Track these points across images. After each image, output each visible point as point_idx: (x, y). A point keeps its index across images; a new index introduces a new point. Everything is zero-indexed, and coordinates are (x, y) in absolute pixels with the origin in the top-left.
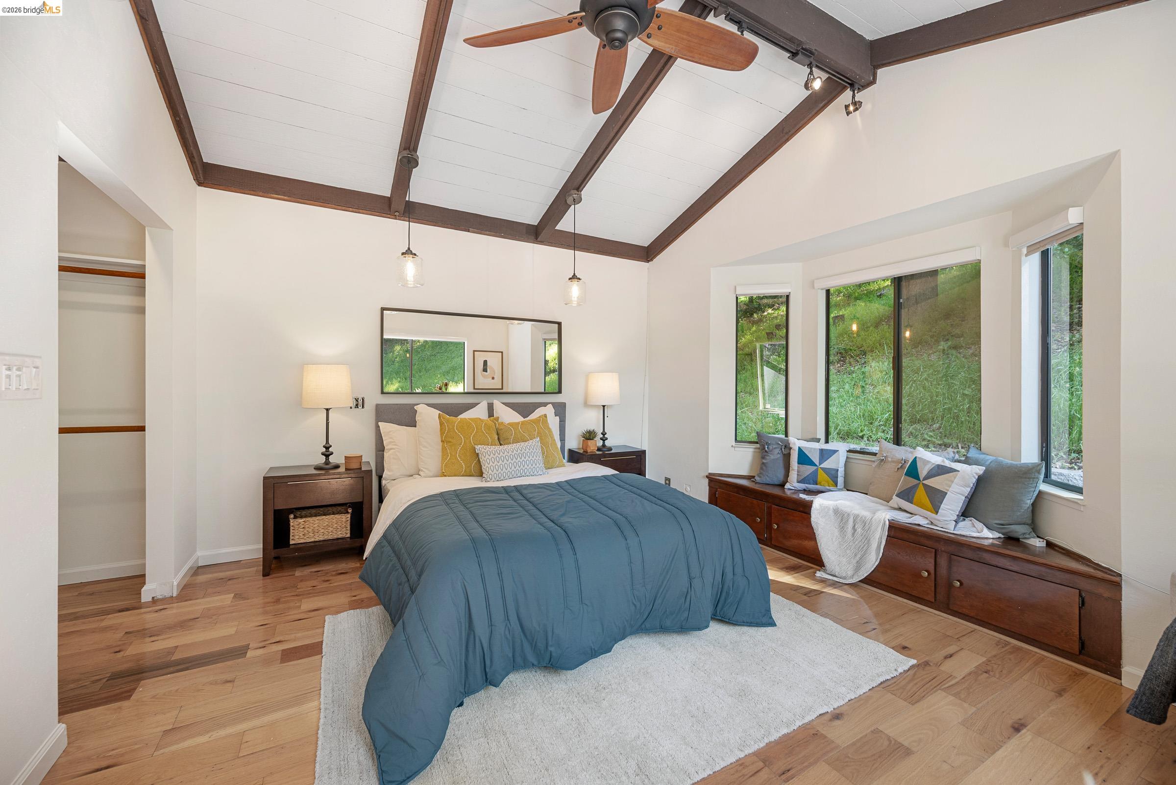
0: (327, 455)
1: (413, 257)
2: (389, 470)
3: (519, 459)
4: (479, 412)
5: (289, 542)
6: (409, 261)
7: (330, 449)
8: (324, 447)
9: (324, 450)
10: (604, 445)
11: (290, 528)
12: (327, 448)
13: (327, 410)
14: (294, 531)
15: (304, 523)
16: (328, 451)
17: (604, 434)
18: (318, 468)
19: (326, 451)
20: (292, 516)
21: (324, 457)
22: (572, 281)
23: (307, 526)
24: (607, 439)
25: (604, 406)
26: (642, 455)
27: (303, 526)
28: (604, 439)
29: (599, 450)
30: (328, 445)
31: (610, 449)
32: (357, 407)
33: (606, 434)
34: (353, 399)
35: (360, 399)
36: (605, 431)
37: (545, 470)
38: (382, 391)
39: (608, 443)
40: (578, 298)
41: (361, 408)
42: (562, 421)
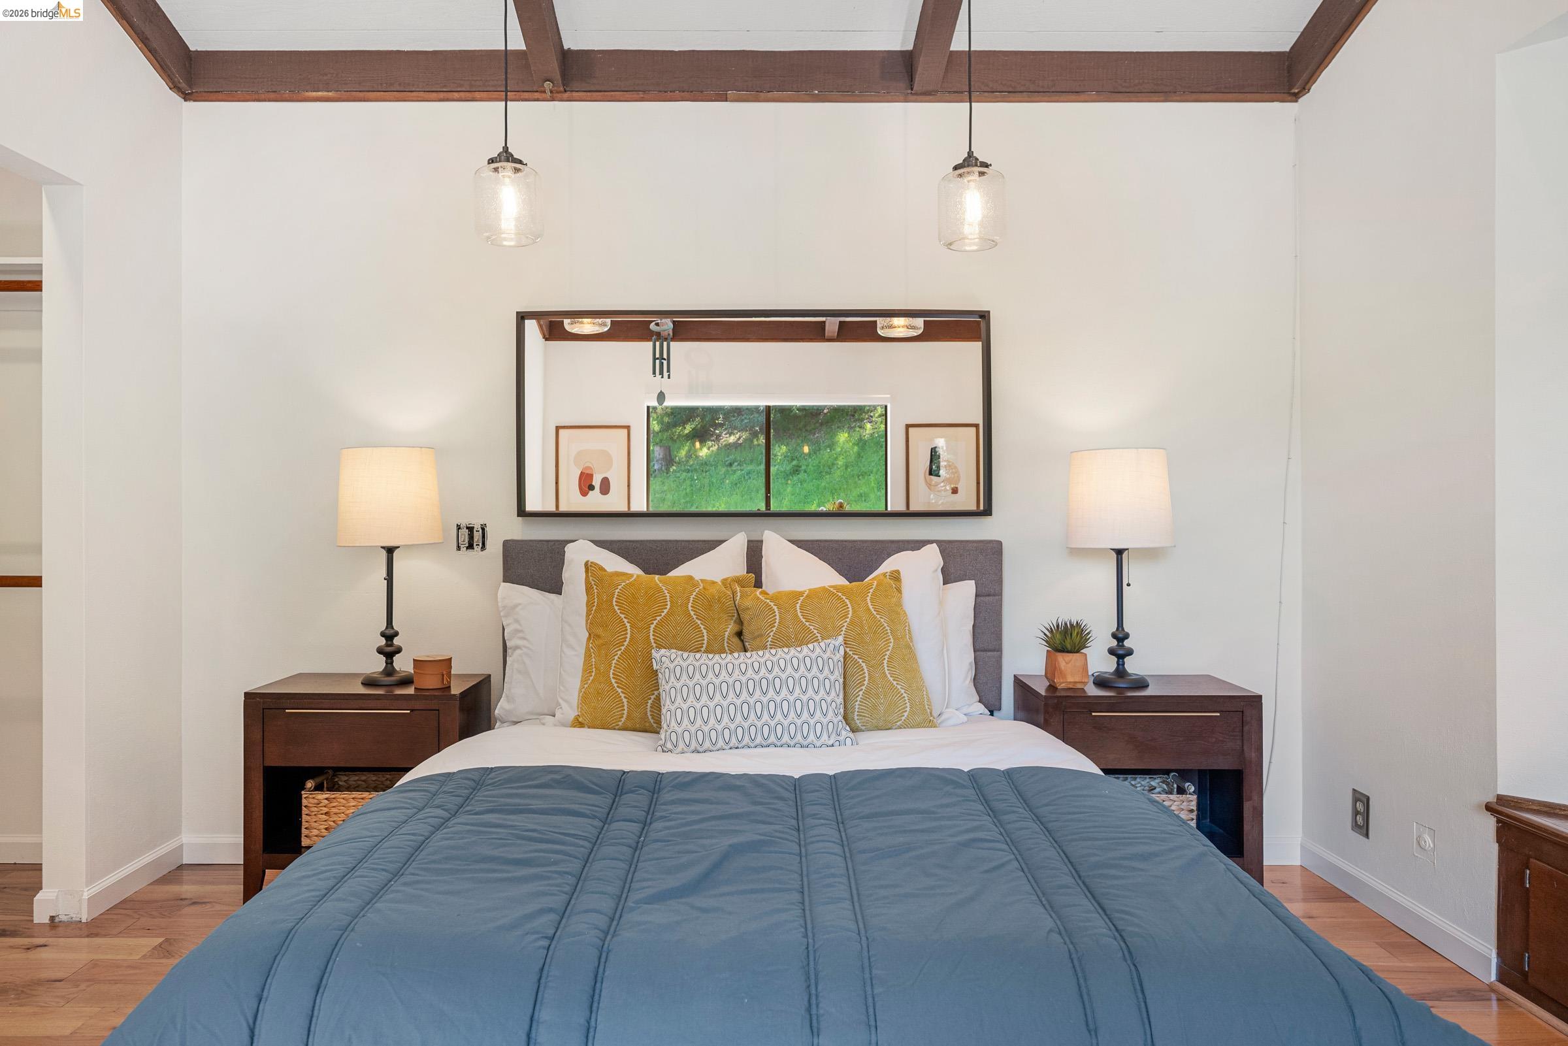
0: (389, 652)
1: (516, 170)
2: (509, 700)
5: (300, 842)
6: (507, 180)
7: (396, 641)
8: (383, 635)
9: (383, 641)
10: (1120, 672)
11: (301, 810)
12: (389, 635)
13: (390, 551)
14: (308, 818)
15: (326, 802)
16: (392, 645)
17: (1120, 636)
18: (369, 682)
19: (387, 645)
20: (310, 784)
21: (383, 659)
22: (963, 174)
23: (334, 810)
24: (1130, 652)
25: (1119, 552)
26: (1248, 713)
27: (325, 810)
28: (1120, 653)
29: (1101, 682)
30: (392, 631)
31: (1142, 684)
32: (470, 546)
33: (1127, 636)
34: (459, 527)
35: (477, 527)
36: (1123, 629)
37: (845, 733)
38: (522, 512)
39: (1133, 666)
40: (982, 224)
41: (477, 549)
42: (989, 595)
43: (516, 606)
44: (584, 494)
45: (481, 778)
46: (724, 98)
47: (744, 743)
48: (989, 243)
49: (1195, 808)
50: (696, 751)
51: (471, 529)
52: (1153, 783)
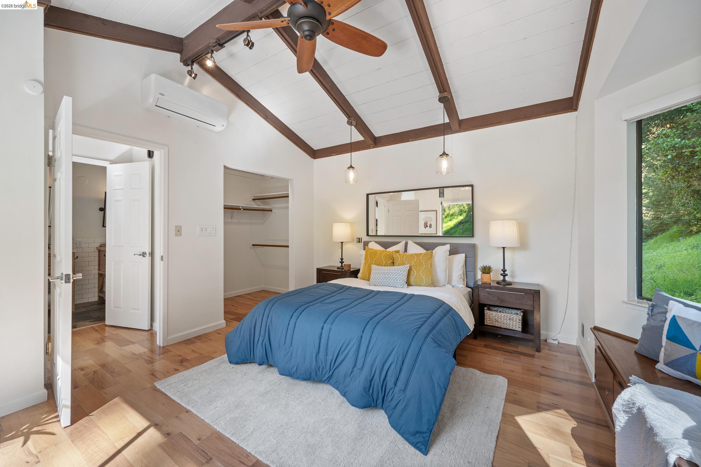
0: (342, 262)
1: (353, 169)
3: (389, 275)
4: (399, 247)
6: (351, 171)
8: (341, 259)
9: (341, 260)
10: (504, 280)
12: (342, 259)
13: (342, 243)
16: (342, 261)
18: (338, 268)
19: (341, 261)
21: (341, 264)
22: (442, 157)
25: (504, 248)
28: (504, 275)
29: (497, 283)
32: (359, 242)
33: (506, 271)
34: (357, 238)
35: (360, 238)
36: (505, 269)
37: (406, 285)
38: (368, 235)
39: (507, 279)
40: (447, 168)
41: (360, 243)
42: (471, 258)
43: (362, 255)
44: (425, 228)
45: (343, 287)
46: (408, 141)
47: (386, 285)
48: (448, 173)
49: (521, 319)
50: (375, 286)
51: (359, 239)
52: (518, 312)
